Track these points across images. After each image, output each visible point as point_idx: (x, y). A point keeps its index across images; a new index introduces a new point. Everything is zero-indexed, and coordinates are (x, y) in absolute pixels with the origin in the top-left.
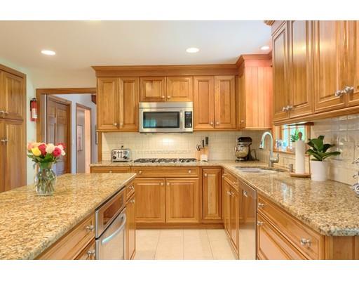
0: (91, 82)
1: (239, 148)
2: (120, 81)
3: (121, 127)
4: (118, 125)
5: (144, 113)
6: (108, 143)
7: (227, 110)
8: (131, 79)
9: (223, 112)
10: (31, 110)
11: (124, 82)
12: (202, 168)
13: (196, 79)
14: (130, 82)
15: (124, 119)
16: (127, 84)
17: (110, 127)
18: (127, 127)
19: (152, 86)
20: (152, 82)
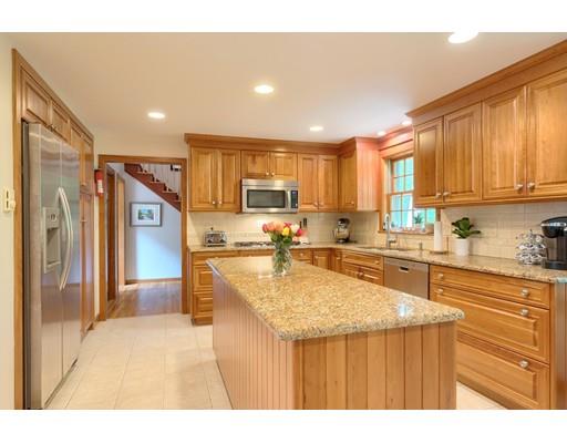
0: (182, 152)
1: (341, 230)
2: (219, 153)
3: (219, 206)
4: (216, 205)
5: (248, 191)
6: (195, 224)
7: (330, 190)
8: (230, 152)
9: (327, 192)
10: (96, 182)
11: (223, 154)
12: (313, 250)
14: (229, 155)
15: (223, 196)
16: (226, 157)
17: (206, 206)
18: (226, 206)
19: (254, 161)
20: (254, 156)
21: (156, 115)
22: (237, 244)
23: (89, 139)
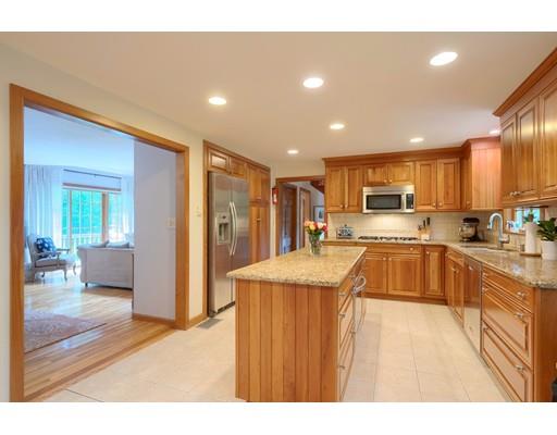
0: (320, 171)
1: (464, 229)
2: (346, 169)
3: (346, 209)
4: (343, 207)
5: (367, 196)
8: (355, 167)
10: (273, 195)
11: (349, 170)
12: (424, 246)
13: (418, 164)
14: (354, 169)
15: (349, 202)
16: (351, 172)
17: (336, 209)
18: (351, 209)
19: (374, 172)
20: (374, 168)
21: (293, 152)
22: (361, 238)
23: (267, 170)
